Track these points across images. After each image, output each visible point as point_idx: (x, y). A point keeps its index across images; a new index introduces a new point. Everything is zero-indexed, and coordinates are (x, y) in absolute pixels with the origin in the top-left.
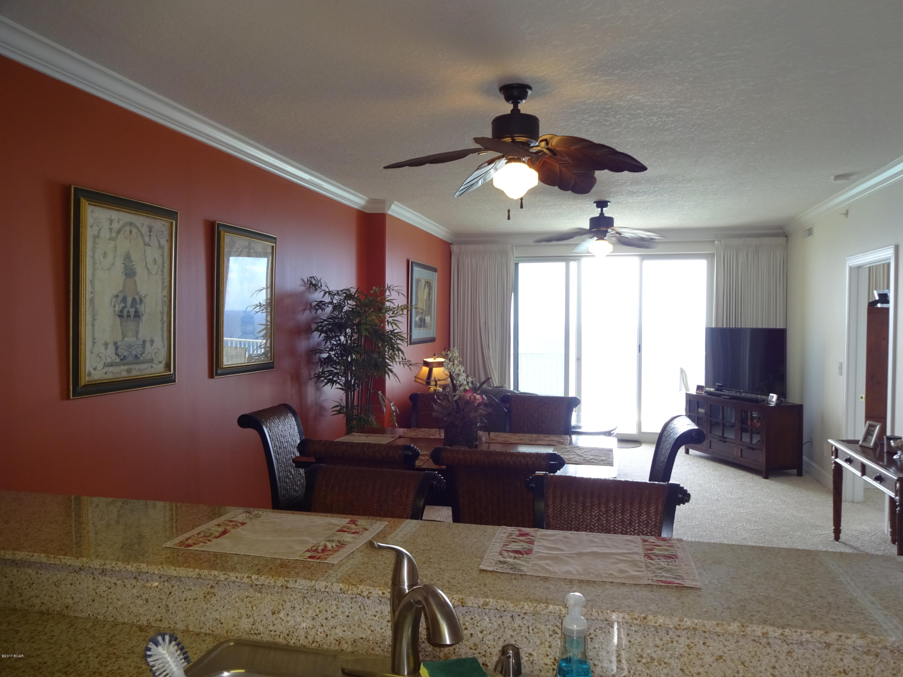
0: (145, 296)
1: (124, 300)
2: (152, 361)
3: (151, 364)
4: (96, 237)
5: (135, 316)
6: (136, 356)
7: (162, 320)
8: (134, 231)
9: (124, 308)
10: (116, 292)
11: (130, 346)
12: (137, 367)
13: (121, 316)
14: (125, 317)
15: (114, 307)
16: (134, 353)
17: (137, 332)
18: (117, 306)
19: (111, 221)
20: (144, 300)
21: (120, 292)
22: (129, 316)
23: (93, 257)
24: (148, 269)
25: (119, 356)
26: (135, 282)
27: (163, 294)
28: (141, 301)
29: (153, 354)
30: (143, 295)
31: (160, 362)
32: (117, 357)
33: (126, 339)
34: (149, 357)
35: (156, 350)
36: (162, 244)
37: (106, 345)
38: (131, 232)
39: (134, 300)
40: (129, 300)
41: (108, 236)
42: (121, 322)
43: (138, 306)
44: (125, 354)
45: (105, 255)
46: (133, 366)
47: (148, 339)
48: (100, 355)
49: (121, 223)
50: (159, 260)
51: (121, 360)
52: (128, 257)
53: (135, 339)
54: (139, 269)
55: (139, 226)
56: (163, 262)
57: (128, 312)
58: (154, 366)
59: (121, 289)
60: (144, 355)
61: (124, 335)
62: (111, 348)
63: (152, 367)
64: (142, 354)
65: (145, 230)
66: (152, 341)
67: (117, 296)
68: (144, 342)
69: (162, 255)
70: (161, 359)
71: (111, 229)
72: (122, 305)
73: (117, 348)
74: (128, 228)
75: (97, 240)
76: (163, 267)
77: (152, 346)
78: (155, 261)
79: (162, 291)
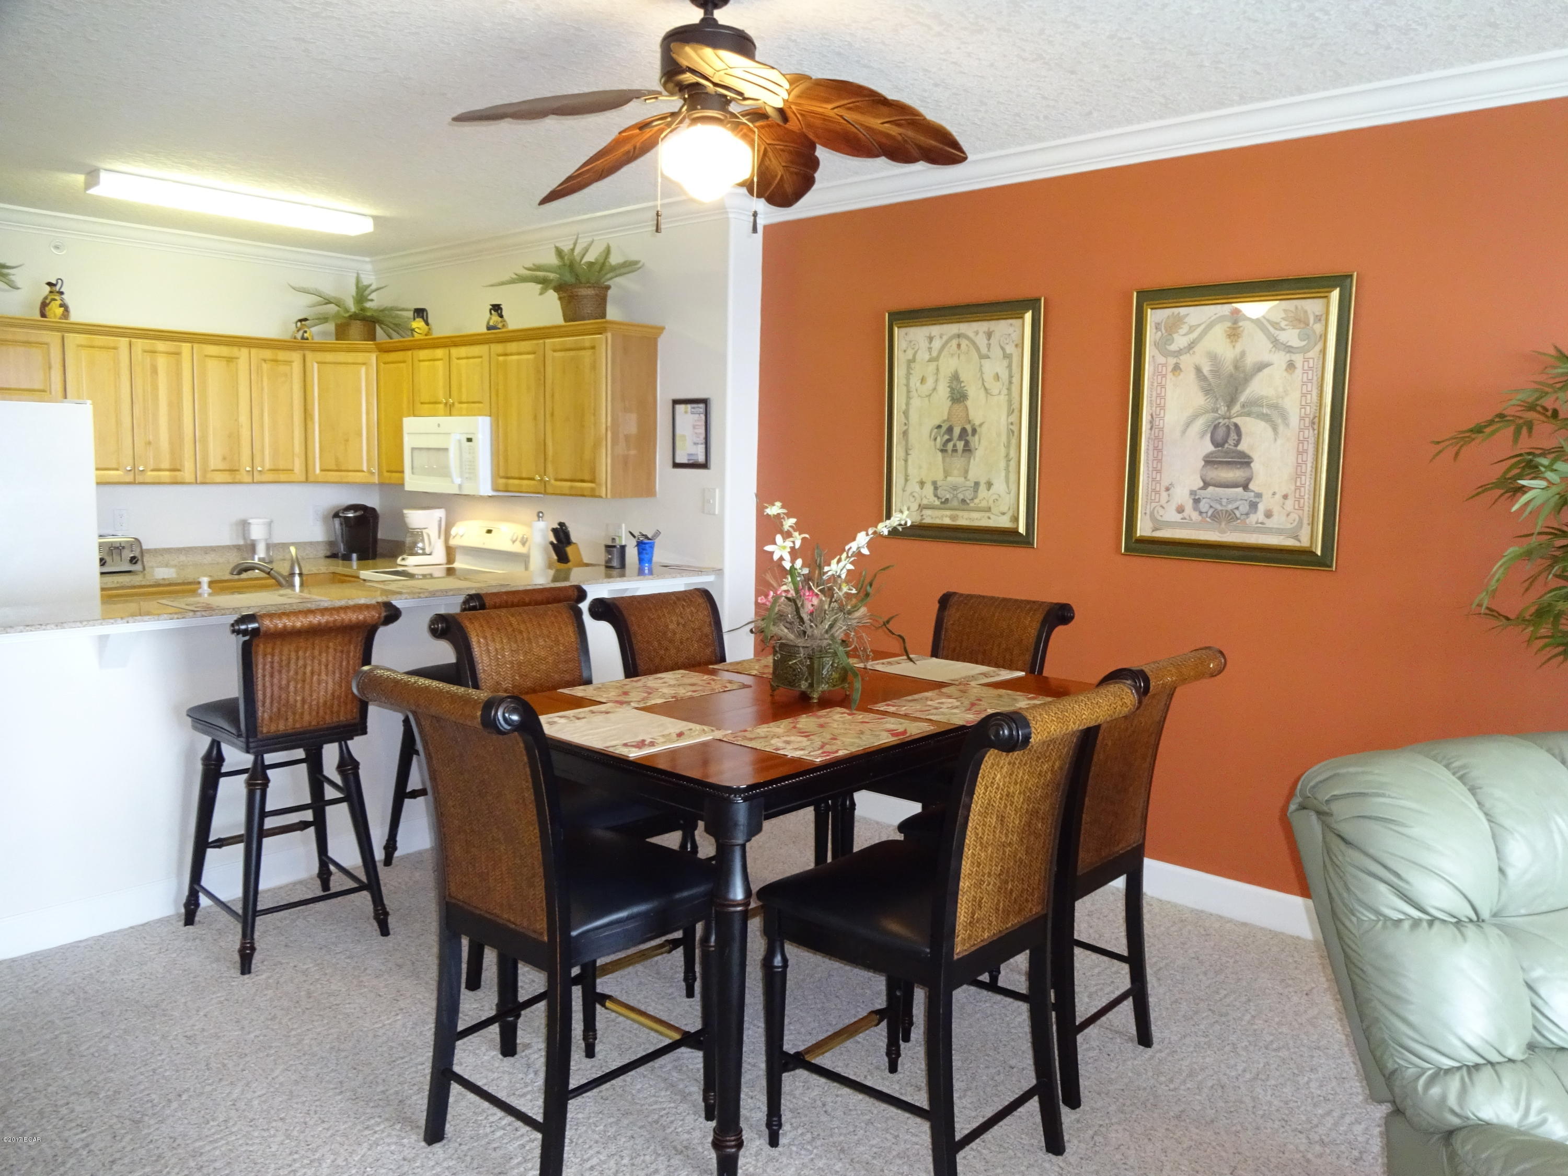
0: (981, 425)
1: (950, 430)
2: (989, 509)
3: (987, 514)
4: (910, 362)
5: (964, 451)
6: (963, 501)
7: (1007, 455)
8: (964, 343)
9: (948, 441)
10: (937, 423)
11: (955, 488)
12: (966, 514)
13: (943, 451)
14: (950, 452)
15: (935, 439)
16: (961, 496)
17: (966, 472)
18: (939, 439)
19: (931, 339)
20: (978, 429)
21: (944, 421)
22: (955, 450)
23: (907, 385)
24: (986, 389)
25: (938, 498)
26: (966, 407)
27: (1010, 421)
28: (974, 431)
29: (991, 502)
30: (977, 423)
31: (1004, 514)
32: (936, 499)
33: (949, 479)
34: (984, 504)
35: (995, 497)
36: (1008, 351)
37: (922, 484)
38: (959, 346)
39: (964, 430)
40: (957, 431)
41: (927, 357)
42: (944, 458)
43: (970, 438)
44: (948, 496)
45: (923, 380)
46: (960, 513)
47: (983, 481)
48: (915, 494)
49: (945, 338)
50: (1004, 375)
51: (942, 503)
52: (956, 377)
53: (963, 479)
54: (974, 391)
55: (971, 335)
56: (1011, 377)
57: (955, 446)
58: (992, 516)
59: (945, 418)
60: (976, 501)
61: (947, 474)
62: (929, 489)
63: (989, 518)
64: (972, 499)
65: (981, 341)
66: (989, 485)
67: (939, 427)
68: (977, 484)
69: (1010, 366)
70: (1005, 509)
71: (930, 349)
72: (947, 437)
73: (936, 488)
74: (954, 343)
75: (913, 365)
76: (1010, 383)
77: (988, 490)
78: (997, 377)
79: (1008, 416)
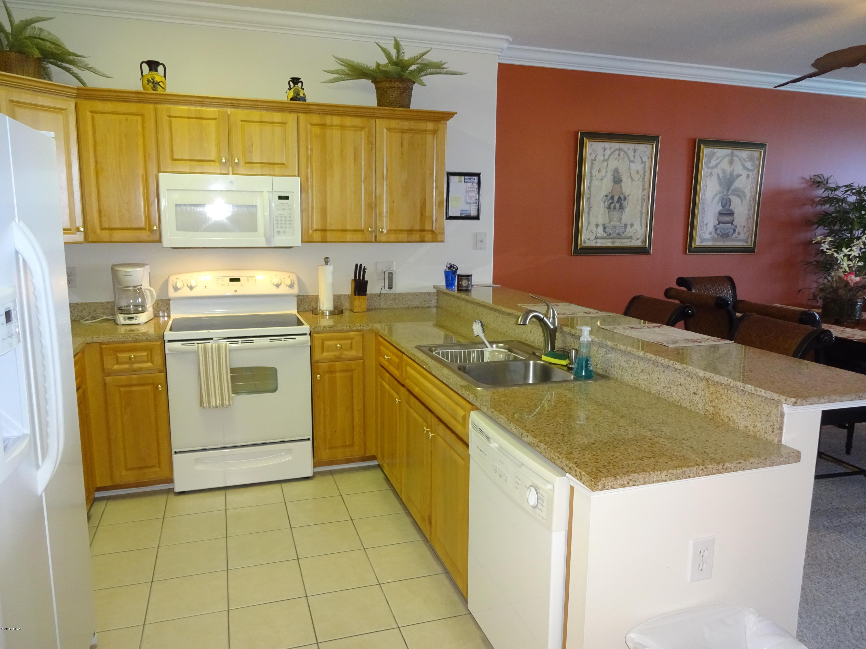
0: (628, 196)
1: (612, 198)
2: (631, 237)
3: (630, 240)
4: (593, 160)
5: (619, 208)
6: (619, 234)
7: (641, 211)
8: (622, 153)
9: (611, 203)
10: (606, 194)
11: (615, 227)
12: (619, 240)
13: (609, 208)
14: (612, 209)
15: (605, 202)
16: (617, 231)
17: (621, 219)
18: (606, 202)
19: (605, 149)
20: (627, 198)
21: (610, 193)
22: (615, 208)
23: (591, 173)
24: (632, 178)
25: (606, 233)
26: (621, 186)
27: (643, 194)
28: (625, 199)
29: (632, 233)
30: (627, 194)
31: (638, 239)
32: (604, 233)
33: (612, 223)
34: (629, 235)
35: (634, 231)
36: (644, 160)
37: (597, 226)
38: (619, 155)
39: (620, 198)
40: (616, 198)
41: (602, 159)
42: (609, 212)
43: (622, 202)
44: (611, 232)
45: (599, 171)
46: (616, 240)
47: (629, 223)
48: (593, 231)
49: (612, 150)
50: (641, 172)
51: (607, 235)
52: (616, 171)
53: (619, 223)
54: (625, 178)
55: (626, 150)
56: (645, 173)
57: (615, 206)
58: (632, 241)
59: (610, 191)
60: (625, 233)
61: (610, 220)
62: (601, 228)
63: (631, 242)
64: (623, 233)
65: (631, 153)
66: (632, 225)
67: (607, 196)
68: (626, 225)
69: (644, 168)
70: (639, 236)
71: (604, 155)
72: (611, 201)
73: (604, 228)
74: (617, 153)
75: (594, 162)
76: (644, 175)
77: (631, 228)
78: (638, 172)
79: (643, 191)
